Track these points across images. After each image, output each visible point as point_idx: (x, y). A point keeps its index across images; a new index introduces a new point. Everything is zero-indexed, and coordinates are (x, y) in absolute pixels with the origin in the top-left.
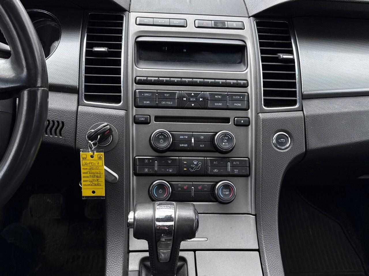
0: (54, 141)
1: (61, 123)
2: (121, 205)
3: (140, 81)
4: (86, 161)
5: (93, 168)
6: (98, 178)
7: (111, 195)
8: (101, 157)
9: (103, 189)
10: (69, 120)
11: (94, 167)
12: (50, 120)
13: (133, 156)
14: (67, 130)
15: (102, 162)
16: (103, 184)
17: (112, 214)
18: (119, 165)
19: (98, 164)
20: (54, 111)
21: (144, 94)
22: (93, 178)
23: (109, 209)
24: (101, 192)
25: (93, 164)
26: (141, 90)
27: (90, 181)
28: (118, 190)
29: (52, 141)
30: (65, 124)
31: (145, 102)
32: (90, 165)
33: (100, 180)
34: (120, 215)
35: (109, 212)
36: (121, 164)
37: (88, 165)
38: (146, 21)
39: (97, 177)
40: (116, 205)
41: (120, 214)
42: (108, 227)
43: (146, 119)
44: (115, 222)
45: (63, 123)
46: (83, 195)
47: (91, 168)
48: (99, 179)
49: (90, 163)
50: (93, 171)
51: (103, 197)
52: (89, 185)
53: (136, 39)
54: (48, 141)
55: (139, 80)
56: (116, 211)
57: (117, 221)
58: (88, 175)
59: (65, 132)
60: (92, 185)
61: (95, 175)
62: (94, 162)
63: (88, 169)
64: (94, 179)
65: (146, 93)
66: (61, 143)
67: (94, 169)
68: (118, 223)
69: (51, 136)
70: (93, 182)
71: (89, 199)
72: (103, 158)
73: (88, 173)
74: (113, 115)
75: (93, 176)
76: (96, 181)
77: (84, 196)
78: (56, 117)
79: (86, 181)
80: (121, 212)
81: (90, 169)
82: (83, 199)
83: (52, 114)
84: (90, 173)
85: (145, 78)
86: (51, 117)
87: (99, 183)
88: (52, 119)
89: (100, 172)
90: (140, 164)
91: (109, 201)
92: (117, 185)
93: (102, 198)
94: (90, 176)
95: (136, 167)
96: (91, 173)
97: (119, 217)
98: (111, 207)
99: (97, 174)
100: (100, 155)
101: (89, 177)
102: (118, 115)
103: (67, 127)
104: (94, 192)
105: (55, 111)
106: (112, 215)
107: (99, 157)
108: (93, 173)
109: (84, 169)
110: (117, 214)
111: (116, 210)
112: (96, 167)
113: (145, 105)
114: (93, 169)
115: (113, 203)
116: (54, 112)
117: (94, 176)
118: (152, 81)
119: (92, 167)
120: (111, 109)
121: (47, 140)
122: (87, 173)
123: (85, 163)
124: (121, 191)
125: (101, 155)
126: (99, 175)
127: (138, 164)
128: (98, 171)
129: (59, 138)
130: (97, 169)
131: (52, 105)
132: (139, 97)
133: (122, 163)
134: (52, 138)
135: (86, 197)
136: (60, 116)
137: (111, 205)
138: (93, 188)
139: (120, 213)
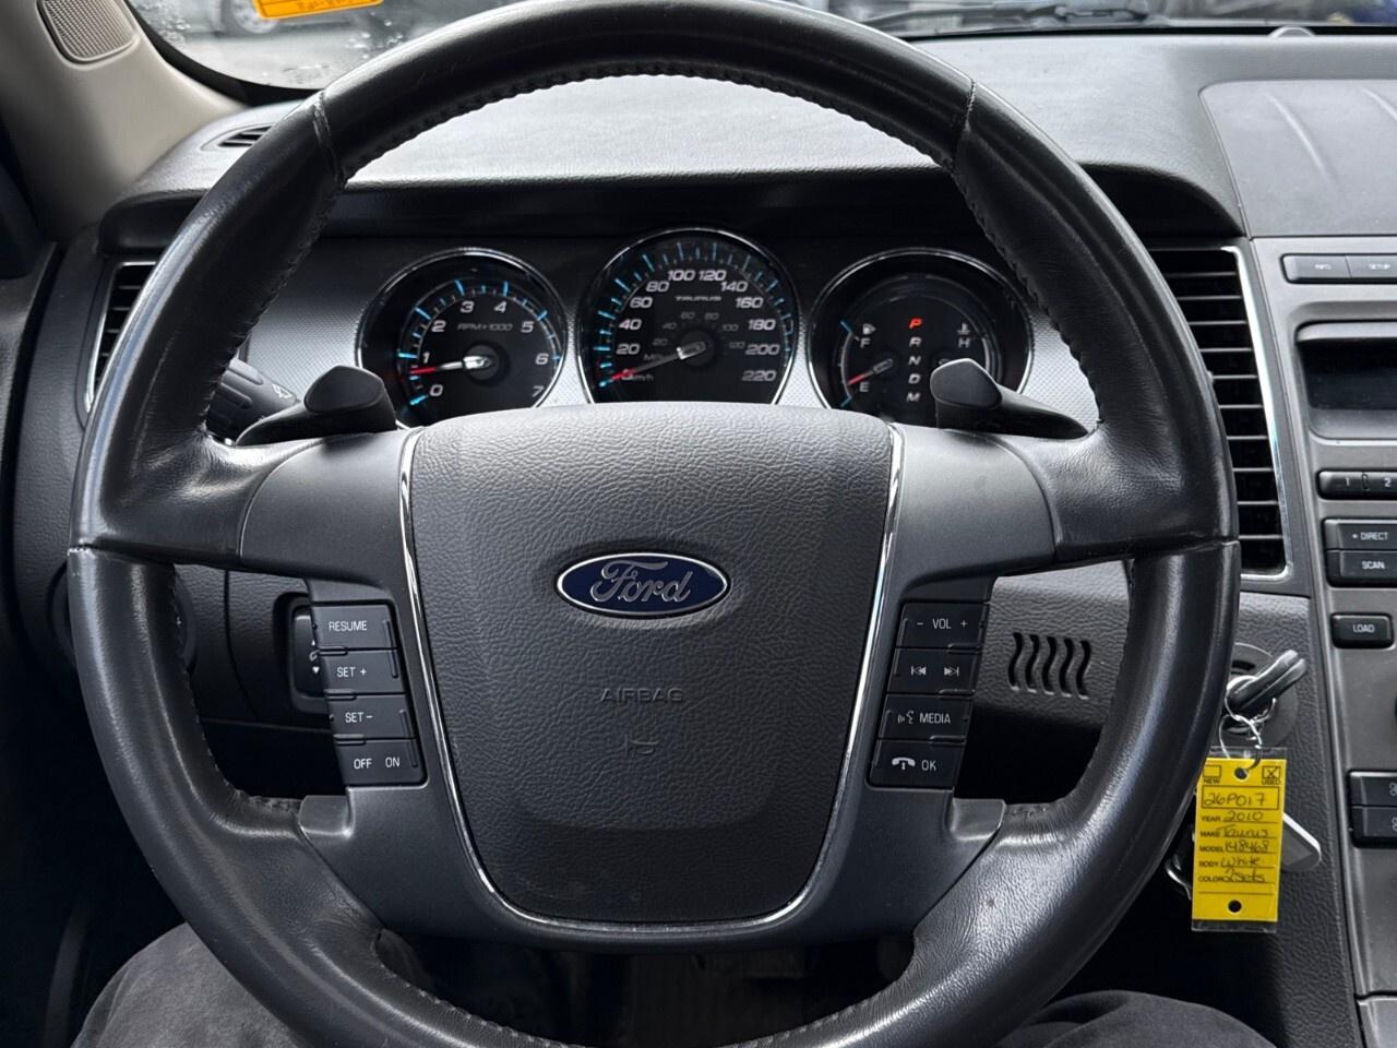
0: (1061, 711)
1: (1080, 645)
2: (1332, 960)
3: (1339, 486)
4: (1217, 791)
5: (1241, 817)
6: (1255, 856)
7: (1289, 917)
8: (1276, 774)
9: (1271, 894)
10: (1107, 634)
11: (1246, 812)
12: (1041, 636)
13: (1343, 769)
14: (1103, 672)
15: (1276, 796)
16: (1274, 876)
17: (1303, 991)
18: (1310, 804)
19: (1262, 800)
20: (1050, 603)
21: (1359, 536)
22: (1236, 855)
23: (1287, 972)
24: (1263, 907)
25: (1241, 801)
26: (1342, 518)
27: (1225, 864)
28: (1315, 899)
29: (1055, 711)
30: (1094, 650)
31: (1366, 565)
32: (1233, 804)
33: (1263, 862)
34: (1332, 996)
35: (1290, 985)
36: (1314, 800)
37: (1225, 805)
38: (1322, 267)
39: (1254, 850)
40: (1313, 958)
41: (1333, 993)
42: (1295, 1042)
43: (1380, 626)
44: (1318, 1021)
45: (1086, 645)
46: (1195, 916)
47: (1232, 815)
48: (1258, 859)
49: (1233, 796)
50: (1240, 827)
51: (1267, 924)
52: (1221, 879)
53: (1296, 335)
54: (1041, 710)
55: (1334, 481)
56: (1315, 982)
57: (1323, 1019)
58: (1220, 842)
59: (1099, 680)
60: (1230, 880)
61: (1246, 843)
62: (1247, 793)
63: (1222, 819)
64: (1242, 856)
65: (1367, 531)
66: (1088, 720)
67: (1246, 819)
68: (1331, 1026)
69: (1047, 693)
70: (1237, 870)
71: (1218, 930)
72: (1283, 780)
73: (1222, 833)
74: (1266, 617)
75: (1238, 844)
76: (1249, 864)
77: (1199, 921)
78: (1059, 623)
79: (1210, 864)
80: (1334, 984)
81: (1231, 820)
82: (1193, 929)
83: (1045, 613)
84: (1227, 835)
85: (1358, 475)
86: (1042, 625)
87: (1259, 872)
88: (1045, 630)
89: (1265, 831)
90: (1371, 803)
91: (1284, 943)
92: (1308, 881)
93: (1266, 931)
94: (1228, 845)
95: (1360, 811)
96: (1233, 836)
97: (1331, 1003)
98: (1295, 965)
99: (1254, 840)
100: (1271, 770)
101: (1224, 848)
102: (1285, 617)
103: (1104, 660)
104: (1235, 906)
105: (1054, 603)
106: (1301, 994)
107: (1267, 774)
108: (1238, 836)
109: (1207, 819)
110: (1322, 993)
111: (1316, 975)
112: (1252, 812)
113: (1366, 575)
114: (1240, 821)
115: (1301, 949)
116: (1049, 606)
117: (1242, 845)
118: (1387, 485)
119: (1237, 812)
120: (1251, 594)
121: (1037, 708)
122: (1216, 834)
123: (1211, 798)
124: (1325, 904)
125: (1277, 767)
126: (1260, 843)
127: (1365, 802)
128: (1256, 828)
129: (1079, 699)
130: (1257, 821)
131: (1041, 583)
132: (1341, 546)
133: (1319, 795)
134: (1052, 702)
135: (1205, 922)
136: (1074, 621)
137: (1293, 956)
138: (1237, 891)
139: (1332, 990)
